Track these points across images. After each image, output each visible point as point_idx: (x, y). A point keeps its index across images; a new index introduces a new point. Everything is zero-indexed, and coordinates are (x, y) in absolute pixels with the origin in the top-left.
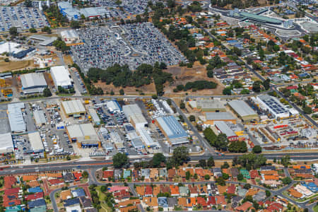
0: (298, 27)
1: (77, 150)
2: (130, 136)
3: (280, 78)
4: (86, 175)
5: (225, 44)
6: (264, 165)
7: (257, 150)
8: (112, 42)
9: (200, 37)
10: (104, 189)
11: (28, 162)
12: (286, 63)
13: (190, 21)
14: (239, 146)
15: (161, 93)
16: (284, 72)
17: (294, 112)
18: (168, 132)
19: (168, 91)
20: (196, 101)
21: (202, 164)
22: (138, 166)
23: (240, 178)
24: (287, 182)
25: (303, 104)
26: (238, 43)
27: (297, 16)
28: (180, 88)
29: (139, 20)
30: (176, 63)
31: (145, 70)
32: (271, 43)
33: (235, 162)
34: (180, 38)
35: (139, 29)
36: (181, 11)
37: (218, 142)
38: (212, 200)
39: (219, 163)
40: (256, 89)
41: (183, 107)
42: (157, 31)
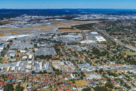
0: (82, 49)
1: (27, 70)
2: (38, 68)
3: (73, 58)
4: (26, 75)
5: (66, 52)
6: (61, 74)
7: (61, 71)
8: (44, 51)
9: (62, 50)
10: (28, 77)
11: (16, 72)
12: (76, 55)
13: (61, 47)
14: (58, 70)
15: (48, 60)
16: (75, 57)
17: (72, 64)
18: (45, 67)
19: (50, 60)
20: (54, 62)
21: (49, 73)
22: (37, 73)
23: (55, 76)
24: (64, 77)
25: (75, 63)
26: (68, 52)
27: (83, 47)
28: (53, 60)
29: (51, 47)
30: (54, 55)
31: (47, 56)
32: (75, 52)
33: (56, 73)
34: (57, 50)
35: (51, 49)
36: (61, 45)
37: (54, 69)
38: (48, 80)
39: (52, 73)
40: (67, 60)
41: (51, 63)
42: (54, 49)
